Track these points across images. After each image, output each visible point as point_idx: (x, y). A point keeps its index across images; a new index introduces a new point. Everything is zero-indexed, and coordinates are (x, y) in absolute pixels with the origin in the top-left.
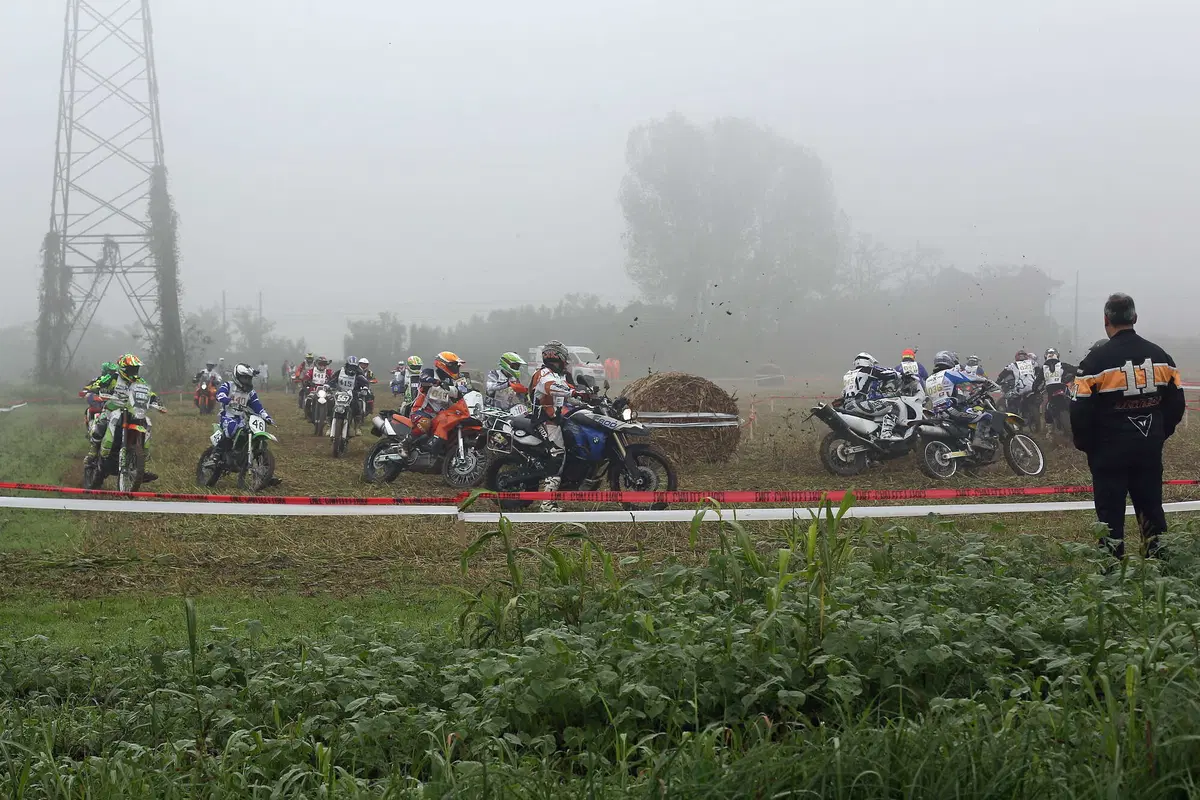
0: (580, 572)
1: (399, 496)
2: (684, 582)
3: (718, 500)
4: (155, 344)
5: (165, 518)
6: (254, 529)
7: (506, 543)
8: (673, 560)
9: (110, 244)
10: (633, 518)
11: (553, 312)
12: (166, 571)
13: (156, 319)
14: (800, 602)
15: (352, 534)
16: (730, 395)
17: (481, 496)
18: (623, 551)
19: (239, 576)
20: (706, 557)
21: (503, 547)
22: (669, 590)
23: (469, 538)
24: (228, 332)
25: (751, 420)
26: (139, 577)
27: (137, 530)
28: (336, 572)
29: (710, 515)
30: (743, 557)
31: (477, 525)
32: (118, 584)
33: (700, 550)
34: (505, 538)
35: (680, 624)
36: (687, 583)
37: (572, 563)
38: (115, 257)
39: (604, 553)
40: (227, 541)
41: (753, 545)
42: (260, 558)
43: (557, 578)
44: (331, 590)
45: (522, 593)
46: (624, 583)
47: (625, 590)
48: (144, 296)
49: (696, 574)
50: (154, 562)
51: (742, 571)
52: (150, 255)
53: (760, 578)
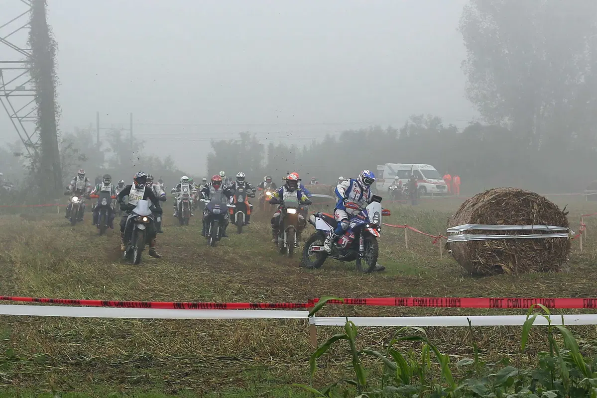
0: (419, 372)
1: (256, 302)
2: (515, 381)
3: (548, 307)
4: (35, 161)
5: (42, 320)
6: (123, 330)
8: (505, 362)
10: (470, 322)
11: (399, 133)
12: (41, 369)
13: (36, 139)
15: (212, 336)
16: (561, 209)
17: (329, 301)
18: (461, 353)
19: (108, 374)
20: (536, 359)
21: (350, 349)
22: (502, 389)
23: (319, 341)
24: (101, 150)
25: (580, 232)
26: (16, 375)
27: (16, 331)
28: (197, 371)
29: (540, 320)
30: (570, 360)
31: (327, 328)
33: (532, 352)
34: (351, 341)
36: (519, 383)
37: (412, 364)
40: (98, 342)
41: (580, 348)
42: (128, 357)
43: (398, 377)
44: (192, 387)
45: (366, 391)
46: (460, 383)
47: (460, 389)
48: (25, 117)
49: (528, 373)
50: (30, 360)
51: (569, 372)
52: (31, 79)
53: (586, 378)
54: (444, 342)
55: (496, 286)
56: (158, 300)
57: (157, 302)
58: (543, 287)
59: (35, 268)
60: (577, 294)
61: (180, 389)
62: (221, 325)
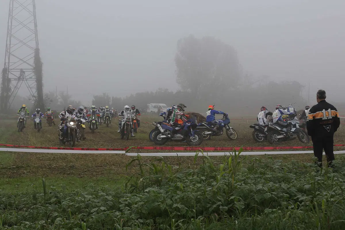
0: (161, 171)
1: (108, 148)
3: (203, 150)
4: (35, 102)
5: (38, 154)
6: (64, 157)
7: (139, 162)
8: (189, 168)
9: (22, 72)
10: (177, 155)
11: (154, 94)
12: (38, 170)
13: (36, 94)
14: (226, 180)
15: (94, 159)
17: (132, 148)
18: (175, 165)
19: (59, 172)
20: (199, 167)
22: (188, 176)
23: (129, 161)
24: (57, 98)
26: (29, 172)
27: (29, 157)
28: (89, 170)
29: (200, 154)
31: (131, 157)
32: (23, 174)
33: (197, 165)
34: (139, 161)
35: (191, 187)
36: (193, 174)
37: (159, 168)
38: (24, 75)
39: (169, 165)
40: (56, 161)
41: (213, 163)
42: (66, 166)
43: (154, 173)
44: (87, 176)
45: (144, 177)
46: (174, 174)
47: (175, 176)
48: (32, 87)
49: (196, 172)
50: (34, 167)
51: (209, 171)
52: (34, 75)
53: (215, 173)
54: (169, 161)
60: (212, 146)
61: (83, 177)
62: (96, 156)
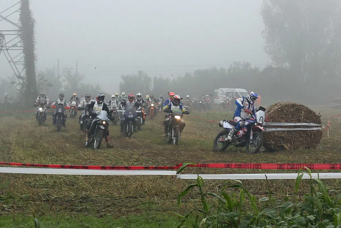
1: (147, 165)
2: (292, 210)
3: (310, 168)
4: (23, 87)
5: (27, 176)
6: (72, 181)
7: (200, 190)
8: (286, 199)
10: (266, 177)
11: (227, 71)
12: (27, 204)
13: (23, 74)
15: (122, 185)
16: (317, 114)
17: (188, 165)
18: (262, 194)
19: (64, 206)
20: (303, 198)
21: (199, 192)
22: (285, 214)
23: (182, 187)
24: (60, 80)
25: (328, 126)
26: (13, 207)
27: (12, 182)
28: (114, 204)
29: (306, 176)
30: (322, 198)
31: (186, 181)
32: (2, 210)
33: (301, 194)
34: (200, 188)
36: (294, 211)
37: (235, 200)
38: (3, 41)
40: (59, 188)
41: (328, 191)
42: (75, 197)
43: (227, 208)
44: (111, 214)
45: (209, 215)
46: (261, 211)
47: (261, 214)
48: (17, 62)
49: (299, 206)
50: (21, 198)
51: (322, 205)
52: (21, 41)
53: (331, 208)
54: (252, 188)
55: (281, 157)
56: (92, 165)
57: (92, 166)
58: (307, 157)
59: (23, 146)
60: (326, 161)
61: (105, 215)
62: (127, 179)
